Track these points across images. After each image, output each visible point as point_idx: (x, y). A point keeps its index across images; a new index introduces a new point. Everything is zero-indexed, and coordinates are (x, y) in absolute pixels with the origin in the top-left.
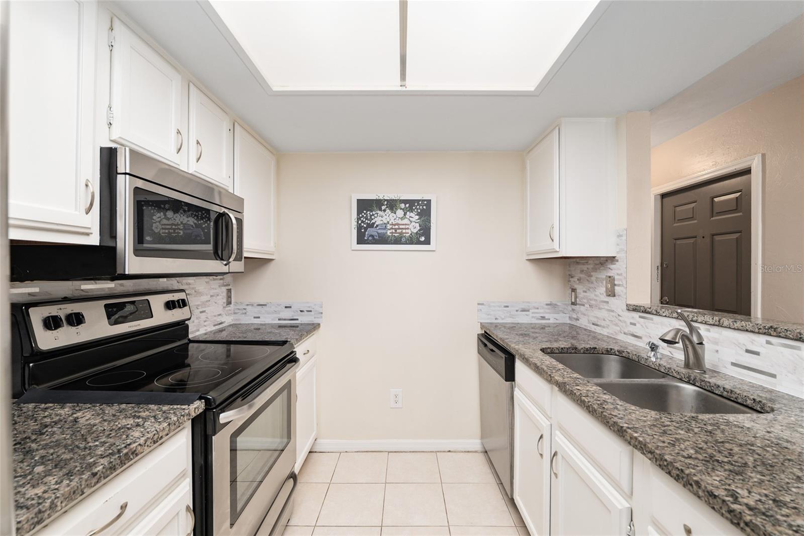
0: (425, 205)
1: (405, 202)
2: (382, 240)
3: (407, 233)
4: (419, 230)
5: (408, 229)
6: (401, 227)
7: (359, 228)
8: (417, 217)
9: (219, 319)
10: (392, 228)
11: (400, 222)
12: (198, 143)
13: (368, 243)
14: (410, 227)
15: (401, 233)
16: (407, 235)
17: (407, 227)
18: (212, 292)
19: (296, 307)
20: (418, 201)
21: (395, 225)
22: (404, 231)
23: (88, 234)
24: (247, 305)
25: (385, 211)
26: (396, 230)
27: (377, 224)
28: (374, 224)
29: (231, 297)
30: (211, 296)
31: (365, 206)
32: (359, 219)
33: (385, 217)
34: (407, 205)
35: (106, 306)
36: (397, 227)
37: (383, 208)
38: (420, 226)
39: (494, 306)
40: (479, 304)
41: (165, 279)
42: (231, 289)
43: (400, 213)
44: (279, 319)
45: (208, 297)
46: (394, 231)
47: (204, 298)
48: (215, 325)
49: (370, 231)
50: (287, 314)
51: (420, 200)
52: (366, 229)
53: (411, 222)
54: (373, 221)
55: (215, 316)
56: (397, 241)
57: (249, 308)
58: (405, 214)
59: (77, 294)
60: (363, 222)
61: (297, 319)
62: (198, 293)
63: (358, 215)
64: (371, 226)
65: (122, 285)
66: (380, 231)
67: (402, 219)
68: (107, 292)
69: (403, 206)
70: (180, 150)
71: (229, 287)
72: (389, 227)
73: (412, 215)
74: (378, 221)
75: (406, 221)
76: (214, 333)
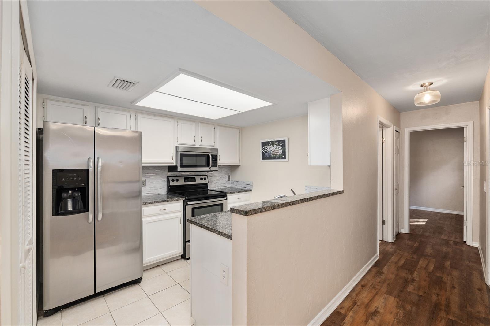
0: (284, 142)
1: (277, 141)
2: (270, 158)
3: (278, 154)
4: (282, 153)
5: (278, 153)
6: (276, 152)
7: (263, 153)
8: (281, 147)
9: (224, 185)
10: (273, 153)
11: (275, 150)
12: (201, 137)
13: (265, 159)
14: (279, 152)
15: (276, 155)
16: (278, 155)
17: (278, 152)
18: (221, 176)
19: (246, 183)
20: (281, 141)
21: (274, 151)
22: (277, 154)
23: (173, 164)
24: (234, 181)
25: (270, 146)
26: (274, 153)
27: (268, 151)
28: (267, 151)
29: (230, 179)
30: (221, 178)
31: (264, 144)
32: (262, 150)
33: (270, 148)
34: (278, 143)
35: (184, 178)
36: (274, 152)
37: (270, 144)
38: (282, 151)
39: (313, 188)
40: (306, 187)
41: (203, 172)
42: (230, 176)
43: (275, 146)
44: (242, 187)
45: (219, 178)
46: (273, 154)
47: (217, 178)
48: (222, 187)
49: (266, 154)
50: (243, 185)
51: (282, 140)
52: (265, 153)
53: (279, 150)
54: (267, 150)
55: (222, 184)
56: (275, 158)
57: (234, 182)
58: (277, 147)
59: (181, 175)
60: (264, 151)
61: (246, 188)
62: (215, 176)
63: (262, 148)
64: (266, 152)
65: (191, 173)
66: (269, 154)
67: (276, 149)
68: (187, 175)
69: (276, 143)
70: (195, 140)
71: (229, 175)
72: (272, 152)
73: (279, 147)
74: (268, 150)
75: (277, 150)
76: (222, 189)
